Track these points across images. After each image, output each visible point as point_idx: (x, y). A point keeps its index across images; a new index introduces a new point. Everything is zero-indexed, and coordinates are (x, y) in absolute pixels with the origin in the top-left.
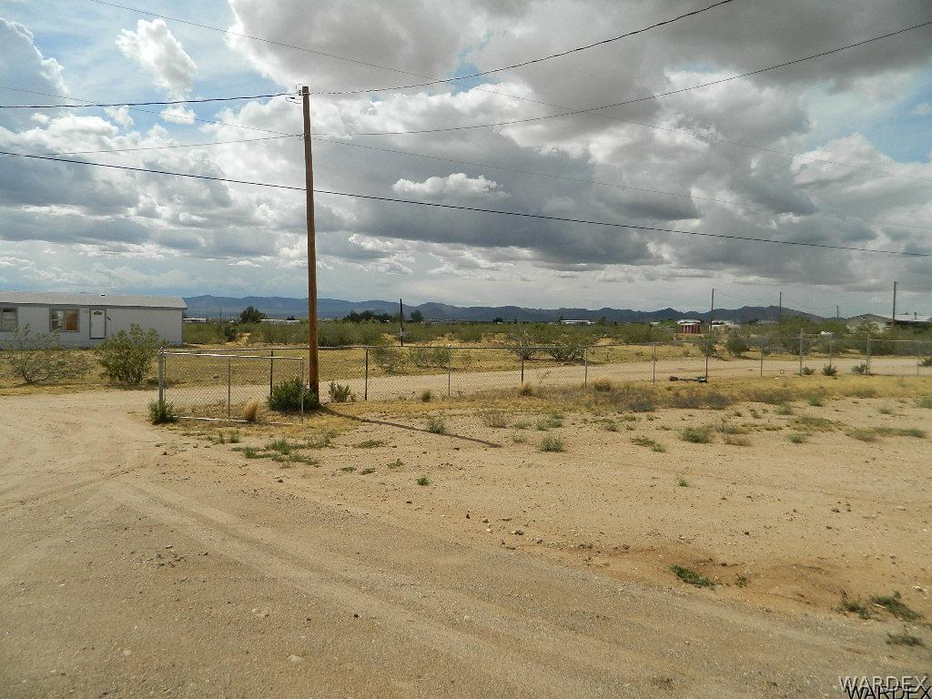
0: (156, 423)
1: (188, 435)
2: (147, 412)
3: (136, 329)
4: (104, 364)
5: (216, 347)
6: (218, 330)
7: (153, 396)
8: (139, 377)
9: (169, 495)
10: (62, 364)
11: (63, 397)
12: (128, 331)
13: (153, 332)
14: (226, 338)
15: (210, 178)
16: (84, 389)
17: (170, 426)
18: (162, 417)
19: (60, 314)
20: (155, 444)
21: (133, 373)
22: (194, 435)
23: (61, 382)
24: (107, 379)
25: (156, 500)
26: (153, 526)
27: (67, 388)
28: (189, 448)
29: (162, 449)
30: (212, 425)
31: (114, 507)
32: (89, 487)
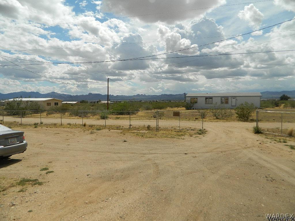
0: (256, 133)
1: (267, 138)
2: (252, 129)
3: (246, 103)
4: (237, 114)
5: (272, 109)
6: (272, 103)
7: (254, 124)
8: (248, 118)
9: (264, 157)
10: (226, 113)
11: (226, 123)
12: (244, 104)
13: (252, 104)
14: (275, 106)
15: (268, 52)
16: (232, 121)
17: (260, 134)
18: (257, 131)
19: (223, 99)
20: (256, 140)
21: (246, 117)
22: (269, 138)
23: (225, 118)
24: (238, 118)
25: (260, 158)
26: (262, 167)
27: (227, 120)
28: (268, 143)
29: (259, 142)
30: (275, 136)
31: (248, 158)
32: (239, 150)
